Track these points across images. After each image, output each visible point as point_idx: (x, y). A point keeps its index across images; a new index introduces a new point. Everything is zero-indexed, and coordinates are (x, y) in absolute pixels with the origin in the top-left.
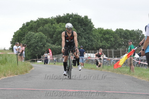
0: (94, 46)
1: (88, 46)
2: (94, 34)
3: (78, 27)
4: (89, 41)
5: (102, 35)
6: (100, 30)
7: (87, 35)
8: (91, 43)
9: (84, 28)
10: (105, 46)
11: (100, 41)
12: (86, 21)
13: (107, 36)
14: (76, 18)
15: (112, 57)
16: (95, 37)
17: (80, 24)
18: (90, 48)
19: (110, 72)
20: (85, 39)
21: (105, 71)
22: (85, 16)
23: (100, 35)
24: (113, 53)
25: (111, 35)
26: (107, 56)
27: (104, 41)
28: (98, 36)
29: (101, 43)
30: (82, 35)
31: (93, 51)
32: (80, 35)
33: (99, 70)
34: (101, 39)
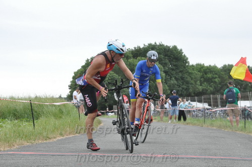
0: (191, 90)
1: (182, 91)
3: (164, 62)
4: (183, 83)
5: (202, 74)
6: (200, 67)
7: (180, 74)
8: (185, 87)
9: (175, 63)
10: (207, 90)
11: (199, 84)
13: (210, 75)
15: (217, 106)
16: (193, 76)
18: (185, 93)
19: (215, 128)
20: (177, 79)
21: (208, 126)
23: (200, 74)
24: (219, 101)
25: (216, 74)
26: (210, 105)
27: (205, 83)
28: (196, 75)
29: (201, 85)
30: (172, 74)
31: (190, 98)
32: (169, 75)
33: (198, 125)
34: (200, 81)
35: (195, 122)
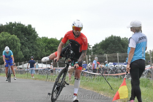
0: (38, 55)
2: (38, 43)
3: (21, 36)
4: (33, 50)
6: (45, 39)
7: (31, 44)
8: (35, 53)
9: (28, 37)
11: (44, 51)
12: (29, 30)
13: (52, 45)
14: (19, 27)
15: (56, 67)
16: (40, 46)
17: (23, 33)
20: (29, 48)
22: (28, 25)
23: (45, 45)
24: (58, 63)
25: (56, 44)
27: (49, 50)
28: (42, 45)
29: (46, 52)
30: (26, 44)
31: (37, 61)
32: (24, 45)
33: (43, 80)
34: (45, 49)
35: (41, 78)
